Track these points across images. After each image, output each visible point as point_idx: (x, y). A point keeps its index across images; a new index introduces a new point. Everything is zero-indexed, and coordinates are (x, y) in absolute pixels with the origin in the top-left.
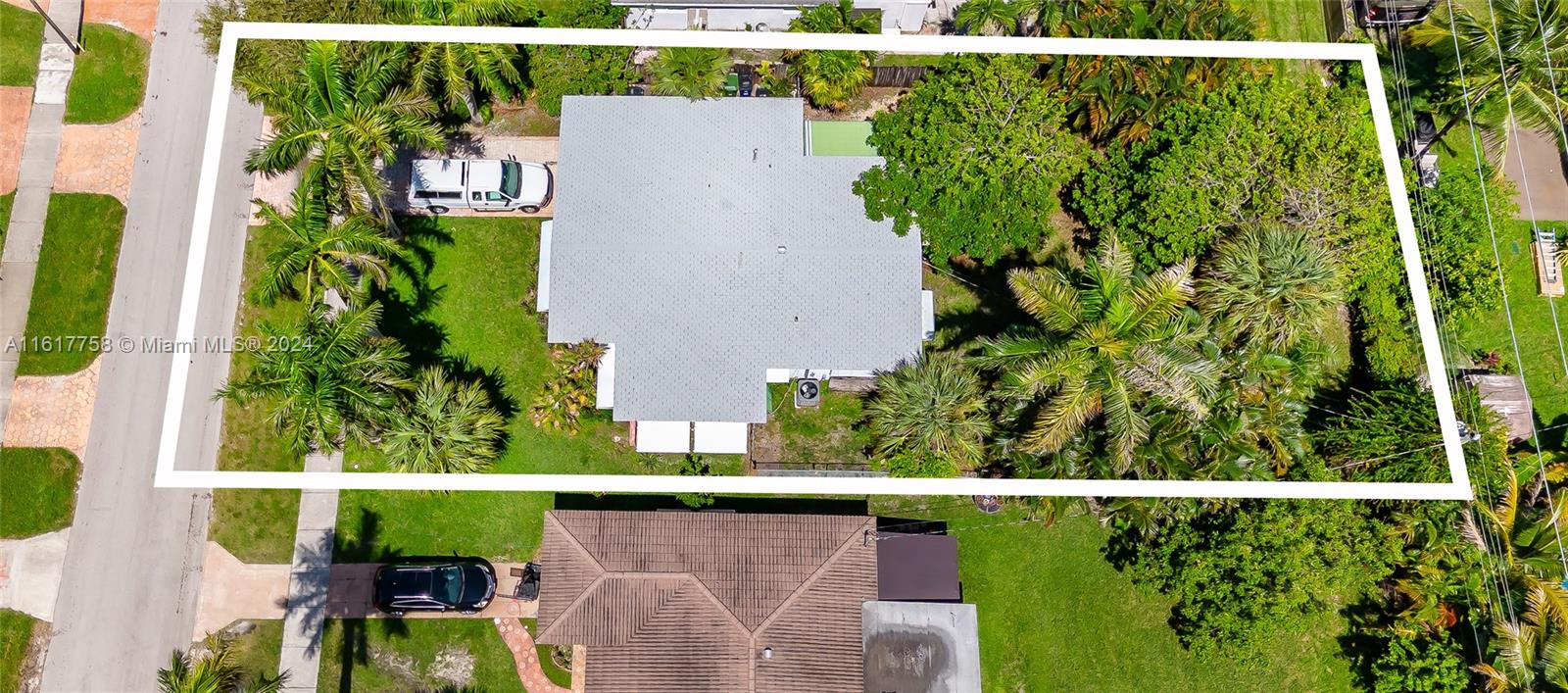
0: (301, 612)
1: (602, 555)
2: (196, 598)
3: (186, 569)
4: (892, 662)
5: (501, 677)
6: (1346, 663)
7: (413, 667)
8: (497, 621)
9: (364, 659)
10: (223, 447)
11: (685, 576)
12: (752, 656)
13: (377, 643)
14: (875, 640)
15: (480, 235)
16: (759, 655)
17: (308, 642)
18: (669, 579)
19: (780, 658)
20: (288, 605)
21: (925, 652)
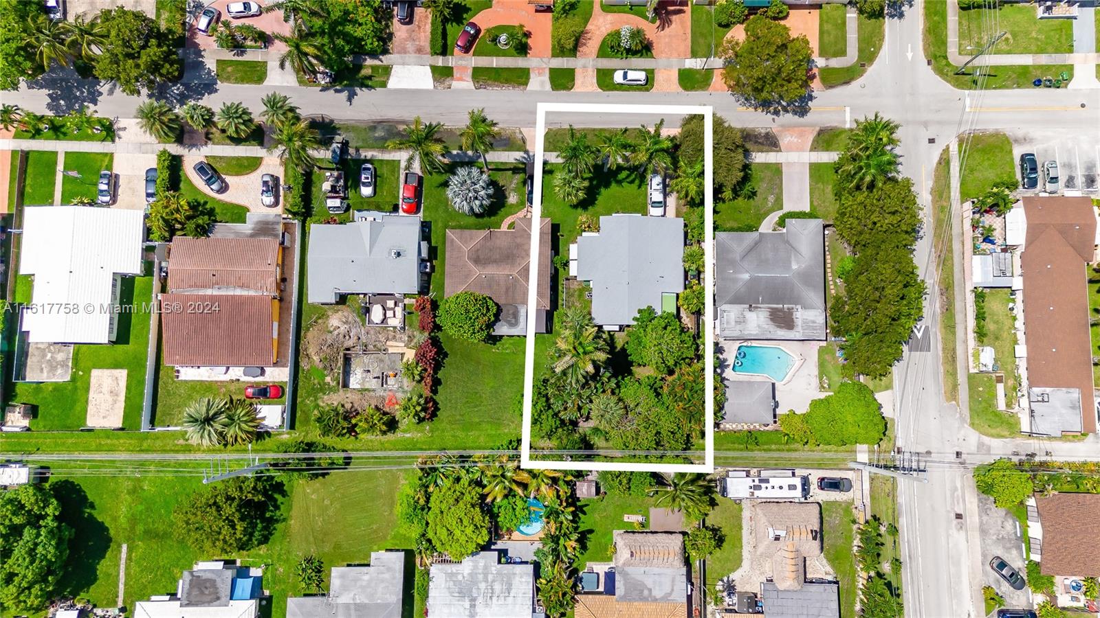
5: (511, 210)
7: (513, 187)
12: (511, 273)
14: (516, 307)
15: (642, 195)
16: (511, 275)
17: (518, 159)
20: (526, 152)
21: (513, 321)
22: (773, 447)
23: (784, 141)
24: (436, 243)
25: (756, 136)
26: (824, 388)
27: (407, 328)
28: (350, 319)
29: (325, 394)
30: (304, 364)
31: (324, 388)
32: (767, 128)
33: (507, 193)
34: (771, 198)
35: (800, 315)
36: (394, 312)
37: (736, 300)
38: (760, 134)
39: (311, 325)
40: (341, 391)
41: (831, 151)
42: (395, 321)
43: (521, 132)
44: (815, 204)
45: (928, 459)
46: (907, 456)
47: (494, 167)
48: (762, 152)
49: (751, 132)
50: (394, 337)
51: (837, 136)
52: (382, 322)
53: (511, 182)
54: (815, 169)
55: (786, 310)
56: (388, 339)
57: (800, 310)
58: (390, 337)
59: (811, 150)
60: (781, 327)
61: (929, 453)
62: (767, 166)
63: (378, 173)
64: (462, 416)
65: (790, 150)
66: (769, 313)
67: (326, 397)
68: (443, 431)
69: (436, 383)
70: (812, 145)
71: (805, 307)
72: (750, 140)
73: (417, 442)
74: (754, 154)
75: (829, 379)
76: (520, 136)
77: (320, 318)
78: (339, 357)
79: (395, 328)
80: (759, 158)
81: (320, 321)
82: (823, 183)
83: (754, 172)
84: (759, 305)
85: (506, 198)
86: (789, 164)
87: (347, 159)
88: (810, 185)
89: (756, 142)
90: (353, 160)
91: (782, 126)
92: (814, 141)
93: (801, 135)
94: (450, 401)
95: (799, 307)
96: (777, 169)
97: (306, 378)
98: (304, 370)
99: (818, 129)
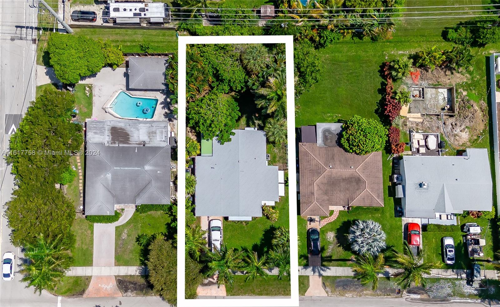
0: (322, 272)
1: (311, 202)
2: (318, 297)
3: (311, 300)
4: (329, 141)
5: (332, 226)
6: (320, 49)
7: (331, 245)
8: (320, 227)
9: (331, 257)
10: (283, 295)
11: (315, 184)
12: (331, 170)
13: (326, 254)
14: (325, 144)
15: (228, 237)
16: (331, 168)
17: (328, 269)
18: (316, 188)
19: (331, 164)
20: (320, 275)
21: (327, 134)
22: (129, 44)
23: (112, 285)
24: (390, 200)
25: (135, 289)
26: (89, 87)
27: (408, 132)
28: (453, 138)
29: (466, 83)
30: (485, 105)
31: (467, 87)
32: (126, 296)
33: (336, 241)
34: (124, 236)
35: (106, 138)
36: (419, 144)
37: (155, 150)
38: (132, 291)
39: (481, 134)
40: (454, 85)
41: (74, 277)
42: (417, 137)
43: (327, 292)
44: (89, 232)
45: (13, 35)
46: (29, 38)
47: (347, 262)
48: (131, 276)
49: (139, 292)
50: (417, 125)
51: (69, 290)
52: (427, 137)
53: (333, 250)
54: (88, 261)
55: (117, 142)
56: (422, 123)
57: (106, 143)
58: (420, 124)
59: (91, 277)
60: (121, 129)
61: (12, 39)
62: (127, 263)
63: (441, 257)
64: (361, 66)
65: (109, 277)
66: (130, 139)
67: (465, 80)
68: (375, 55)
69: (383, 90)
70: (89, 282)
71: (102, 144)
72: (140, 285)
73: (394, 47)
74: (137, 274)
75: (85, 94)
76: (328, 289)
77: (476, 140)
78: (458, 110)
79: (417, 132)
80: (133, 271)
81: (475, 138)
82: (82, 249)
83: (137, 257)
84: (138, 146)
85: (336, 237)
86: (109, 265)
87: (467, 269)
88: (93, 247)
89: (135, 284)
90: (463, 269)
91: (114, 298)
92: (88, 285)
93: (98, 290)
94: (371, 77)
95: (107, 145)
96: (120, 260)
97: (481, 94)
98: (484, 100)
99: (85, 296)
